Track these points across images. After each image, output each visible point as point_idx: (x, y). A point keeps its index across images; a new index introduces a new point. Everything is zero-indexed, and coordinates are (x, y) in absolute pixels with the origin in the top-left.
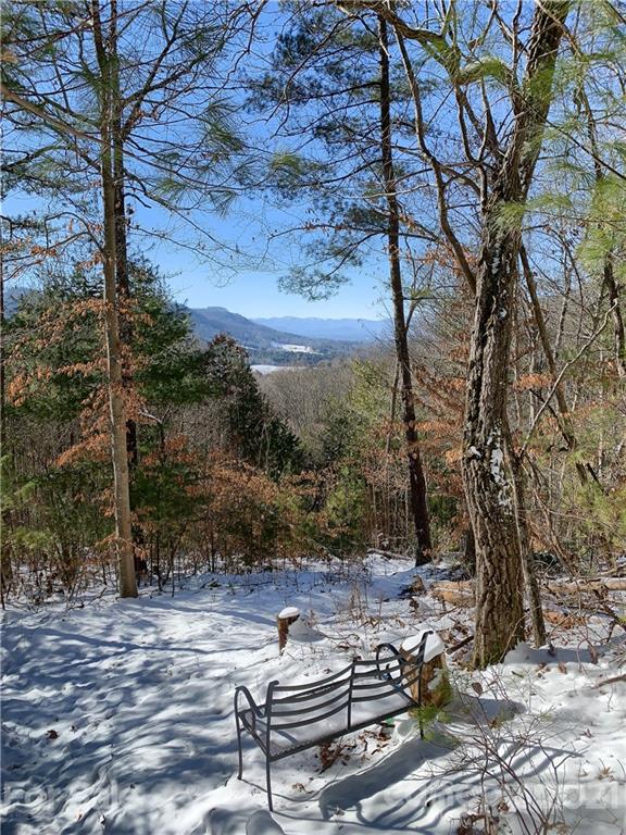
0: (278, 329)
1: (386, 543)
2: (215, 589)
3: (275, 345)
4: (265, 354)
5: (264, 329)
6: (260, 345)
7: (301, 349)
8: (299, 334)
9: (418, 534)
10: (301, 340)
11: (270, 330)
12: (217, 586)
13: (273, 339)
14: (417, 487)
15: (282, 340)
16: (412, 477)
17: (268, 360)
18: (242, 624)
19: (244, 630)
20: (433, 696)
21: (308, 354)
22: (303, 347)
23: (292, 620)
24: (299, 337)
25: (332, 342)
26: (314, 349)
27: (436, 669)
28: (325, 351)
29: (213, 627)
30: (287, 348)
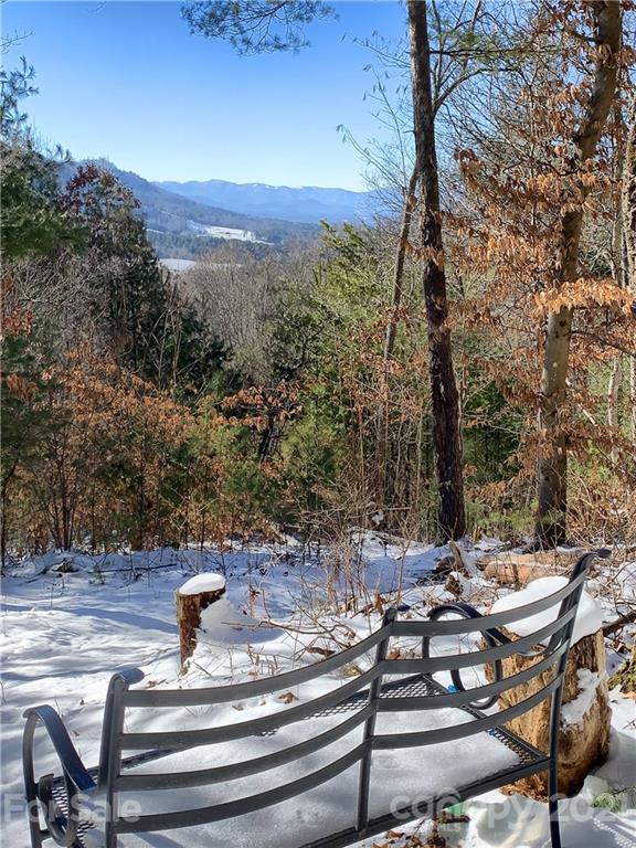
0: (198, 201)
1: (378, 519)
2: (65, 575)
3: (194, 226)
4: (178, 242)
5: (177, 200)
6: (170, 226)
7: (237, 234)
8: (233, 210)
9: (443, 490)
10: (238, 221)
11: (186, 202)
12: (70, 570)
13: (191, 217)
14: (444, 403)
15: (206, 218)
16: (435, 388)
17: (183, 251)
18: (111, 631)
19: (114, 640)
20: (576, 739)
21: (248, 244)
22: (241, 231)
23: (208, 598)
24: (234, 215)
25: (287, 224)
26: (258, 235)
27: (584, 673)
28: (275, 239)
29: (52, 637)
30: (215, 232)
